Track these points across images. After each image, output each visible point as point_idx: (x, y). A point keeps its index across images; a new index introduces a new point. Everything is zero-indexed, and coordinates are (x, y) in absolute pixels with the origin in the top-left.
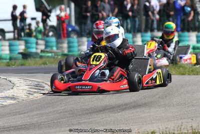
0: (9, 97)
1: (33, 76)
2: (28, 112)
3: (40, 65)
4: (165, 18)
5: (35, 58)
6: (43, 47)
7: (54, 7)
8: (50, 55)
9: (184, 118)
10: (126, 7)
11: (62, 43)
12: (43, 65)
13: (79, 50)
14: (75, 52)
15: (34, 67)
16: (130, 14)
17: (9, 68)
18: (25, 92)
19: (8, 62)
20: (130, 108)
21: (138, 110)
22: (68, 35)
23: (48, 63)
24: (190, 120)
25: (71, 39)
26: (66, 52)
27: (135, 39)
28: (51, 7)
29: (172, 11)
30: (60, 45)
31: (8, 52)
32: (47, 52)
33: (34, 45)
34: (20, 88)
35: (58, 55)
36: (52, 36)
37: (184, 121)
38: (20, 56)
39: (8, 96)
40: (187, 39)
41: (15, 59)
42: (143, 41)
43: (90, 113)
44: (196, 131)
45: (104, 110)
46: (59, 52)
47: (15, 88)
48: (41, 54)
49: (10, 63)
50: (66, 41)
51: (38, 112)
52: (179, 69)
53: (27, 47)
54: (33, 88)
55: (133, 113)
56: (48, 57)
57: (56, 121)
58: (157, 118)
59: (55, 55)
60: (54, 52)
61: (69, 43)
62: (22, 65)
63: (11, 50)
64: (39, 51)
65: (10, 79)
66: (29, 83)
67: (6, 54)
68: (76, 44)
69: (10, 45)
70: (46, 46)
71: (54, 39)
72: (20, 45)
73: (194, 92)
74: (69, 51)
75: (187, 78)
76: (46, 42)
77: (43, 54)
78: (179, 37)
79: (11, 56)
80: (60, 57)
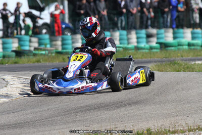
0: (3, 96)
1: (25, 74)
2: (22, 110)
3: (34, 62)
4: (160, 15)
5: (28, 55)
6: (36, 45)
7: (48, 4)
8: (44, 52)
9: (180, 115)
10: (120, 4)
11: (56, 40)
12: (36, 63)
13: (73, 48)
14: (68, 49)
15: (27, 65)
16: (124, 10)
17: (2, 66)
18: (19, 90)
19: (1, 60)
20: (126, 105)
21: (133, 107)
23: (41, 61)
24: (186, 117)
25: (65, 37)
26: (60, 49)
27: (130, 36)
28: (44, 4)
29: (166, 8)
30: (54, 43)
31: (1, 50)
32: (41, 49)
33: (27, 43)
34: (14, 86)
35: (52, 53)
36: (46, 33)
38: (14, 54)
39: (1, 94)
40: (182, 35)
41: (9, 57)
42: (138, 38)
43: (85, 110)
44: (192, 128)
45: (99, 107)
46: (53, 50)
47: (9, 86)
48: (34, 52)
49: (3, 61)
50: (60, 38)
51: (32, 110)
52: (174, 65)
53: (20, 45)
54: (27, 86)
55: (128, 110)
56: (42, 54)
57: (50, 119)
58: (153, 115)
59: (49, 53)
60: (48, 50)
61: (63, 40)
62: (16, 63)
63: (4, 48)
64: (32, 49)
65: (3, 77)
66: (23, 81)
68: (70, 42)
69: (4, 43)
70: (40, 44)
71: (47, 36)
72: (13, 43)
73: (189, 89)
74: (63, 49)
75: (182, 74)
76: (40, 39)
77: (37, 52)
78: (174, 33)
79: (5, 54)
80: (53, 55)
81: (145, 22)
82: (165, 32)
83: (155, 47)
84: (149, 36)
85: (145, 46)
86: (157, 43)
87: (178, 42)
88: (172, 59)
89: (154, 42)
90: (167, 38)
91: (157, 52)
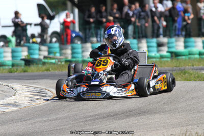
0: (11, 104)
1: (34, 82)
2: (30, 119)
3: (43, 71)
5: (37, 64)
6: (46, 54)
7: (58, 13)
8: (53, 61)
9: (190, 125)
11: (66, 49)
12: (45, 72)
13: (83, 56)
14: (78, 58)
15: (36, 73)
17: (11, 74)
18: (27, 98)
19: (10, 69)
20: (135, 115)
21: (142, 117)
22: (72, 41)
23: (51, 69)
24: (195, 127)
25: (75, 45)
26: (70, 58)
27: (140, 45)
28: (54, 13)
30: (64, 51)
31: (10, 59)
32: (51, 58)
33: (37, 52)
34: (22, 94)
35: (61, 62)
36: (56, 42)
37: (190, 127)
38: (23, 62)
39: (9, 102)
40: (193, 44)
41: (18, 65)
42: (148, 47)
43: (94, 119)
45: (108, 116)
46: (62, 59)
47: (17, 95)
48: (43, 60)
49: (12, 69)
50: (69, 47)
51: (40, 119)
52: (184, 75)
53: (30, 54)
54: (36, 95)
55: (137, 120)
56: (52, 63)
58: (162, 125)
59: (59, 62)
60: (57, 59)
61: (73, 49)
62: (25, 71)
63: (13, 57)
64: (42, 57)
65: (10, 85)
66: (31, 89)
67: (8, 61)
68: (80, 50)
69: (13, 52)
70: (49, 53)
71: (57, 45)
72: (22, 51)
74: (73, 57)
75: (192, 84)
76: (49, 48)
77: (46, 61)
78: (185, 42)
79: (14, 62)
80: (63, 63)
81: (156, 31)
82: (176, 41)
83: (165, 55)
84: (160, 45)
85: (155, 54)
86: (167, 52)
87: (189, 52)
88: (183, 68)
89: (164, 51)
90: (178, 48)
91: (167, 61)
